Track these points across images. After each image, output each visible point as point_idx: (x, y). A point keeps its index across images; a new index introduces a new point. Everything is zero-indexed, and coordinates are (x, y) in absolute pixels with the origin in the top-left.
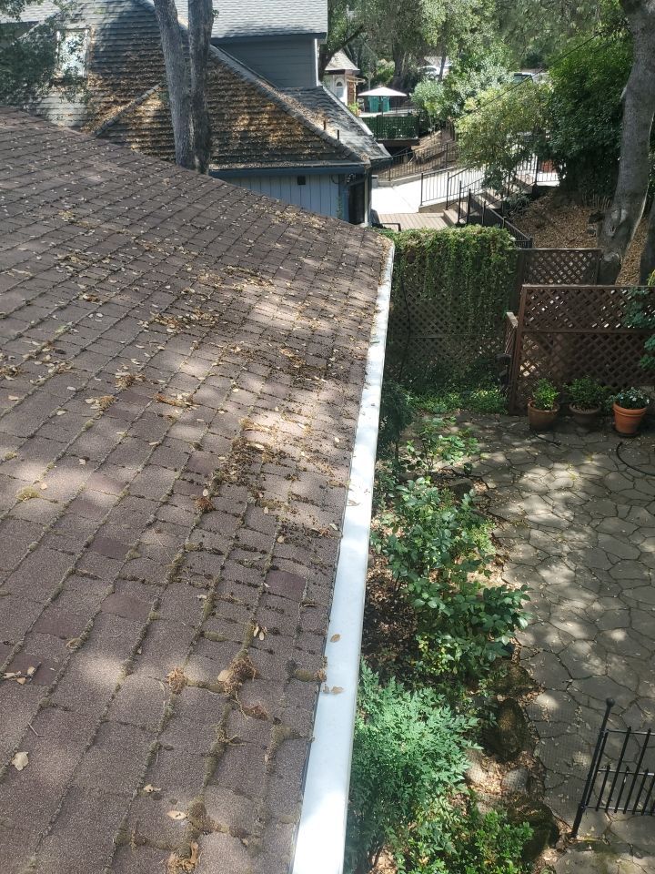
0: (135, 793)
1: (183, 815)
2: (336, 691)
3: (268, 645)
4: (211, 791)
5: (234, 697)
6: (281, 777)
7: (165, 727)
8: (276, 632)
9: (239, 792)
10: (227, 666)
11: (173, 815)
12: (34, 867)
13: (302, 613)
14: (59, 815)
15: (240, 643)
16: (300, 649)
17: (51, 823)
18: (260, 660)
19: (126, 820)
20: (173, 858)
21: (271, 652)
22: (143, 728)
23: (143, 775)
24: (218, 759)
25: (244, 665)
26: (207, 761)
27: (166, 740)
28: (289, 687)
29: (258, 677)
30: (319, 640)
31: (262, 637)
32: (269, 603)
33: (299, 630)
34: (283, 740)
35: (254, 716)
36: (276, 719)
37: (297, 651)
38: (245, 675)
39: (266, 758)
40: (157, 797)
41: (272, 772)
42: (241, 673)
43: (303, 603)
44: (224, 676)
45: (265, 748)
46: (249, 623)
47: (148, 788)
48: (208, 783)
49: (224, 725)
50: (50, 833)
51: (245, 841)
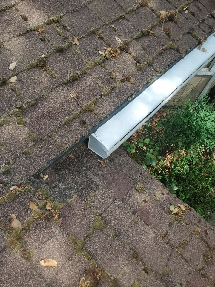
0: (107, 23)
1: (120, 41)
2: (204, 50)
3: (187, 16)
4: (134, 42)
5: (162, 22)
6: (163, 58)
7: (130, 13)
8: (193, 14)
9: (145, 49)
10: (166, 11)
11: (117, 38)
12: (61, 17)
13: (208, 17)
14: (77, 11)
15: (176, 8)
16: (199, 27)
17: (73, 10)
18: (180, 18)
19: (100, 28)
20: (110, 49)
21: (187, 19)
22: (122, 7)
23: (113, 20)
24: (144, 35)
25: (173, 14)
26: (139, 33)
27: (127, 16)
28: (186, 35)
29: (176, 22)
30: (209, 30)
31: (186, 12)
32: (197, 4)
33: (203, 21)
34: (171, 48)
35: (166, 33)
36: (174, 40)
37: (198, 27)
38: (171, 18)
39: (162, 48)
40: (114, 30)
41: (161, 54)
42: (170, 16)
43: (211, 15)
44: (163, 13)
45: (163, 45)
46: (184, 4)
47: (113, 25)
48: (135, 39)
49: (152, 27)
50: (71, 13)
51: (138, 64)
